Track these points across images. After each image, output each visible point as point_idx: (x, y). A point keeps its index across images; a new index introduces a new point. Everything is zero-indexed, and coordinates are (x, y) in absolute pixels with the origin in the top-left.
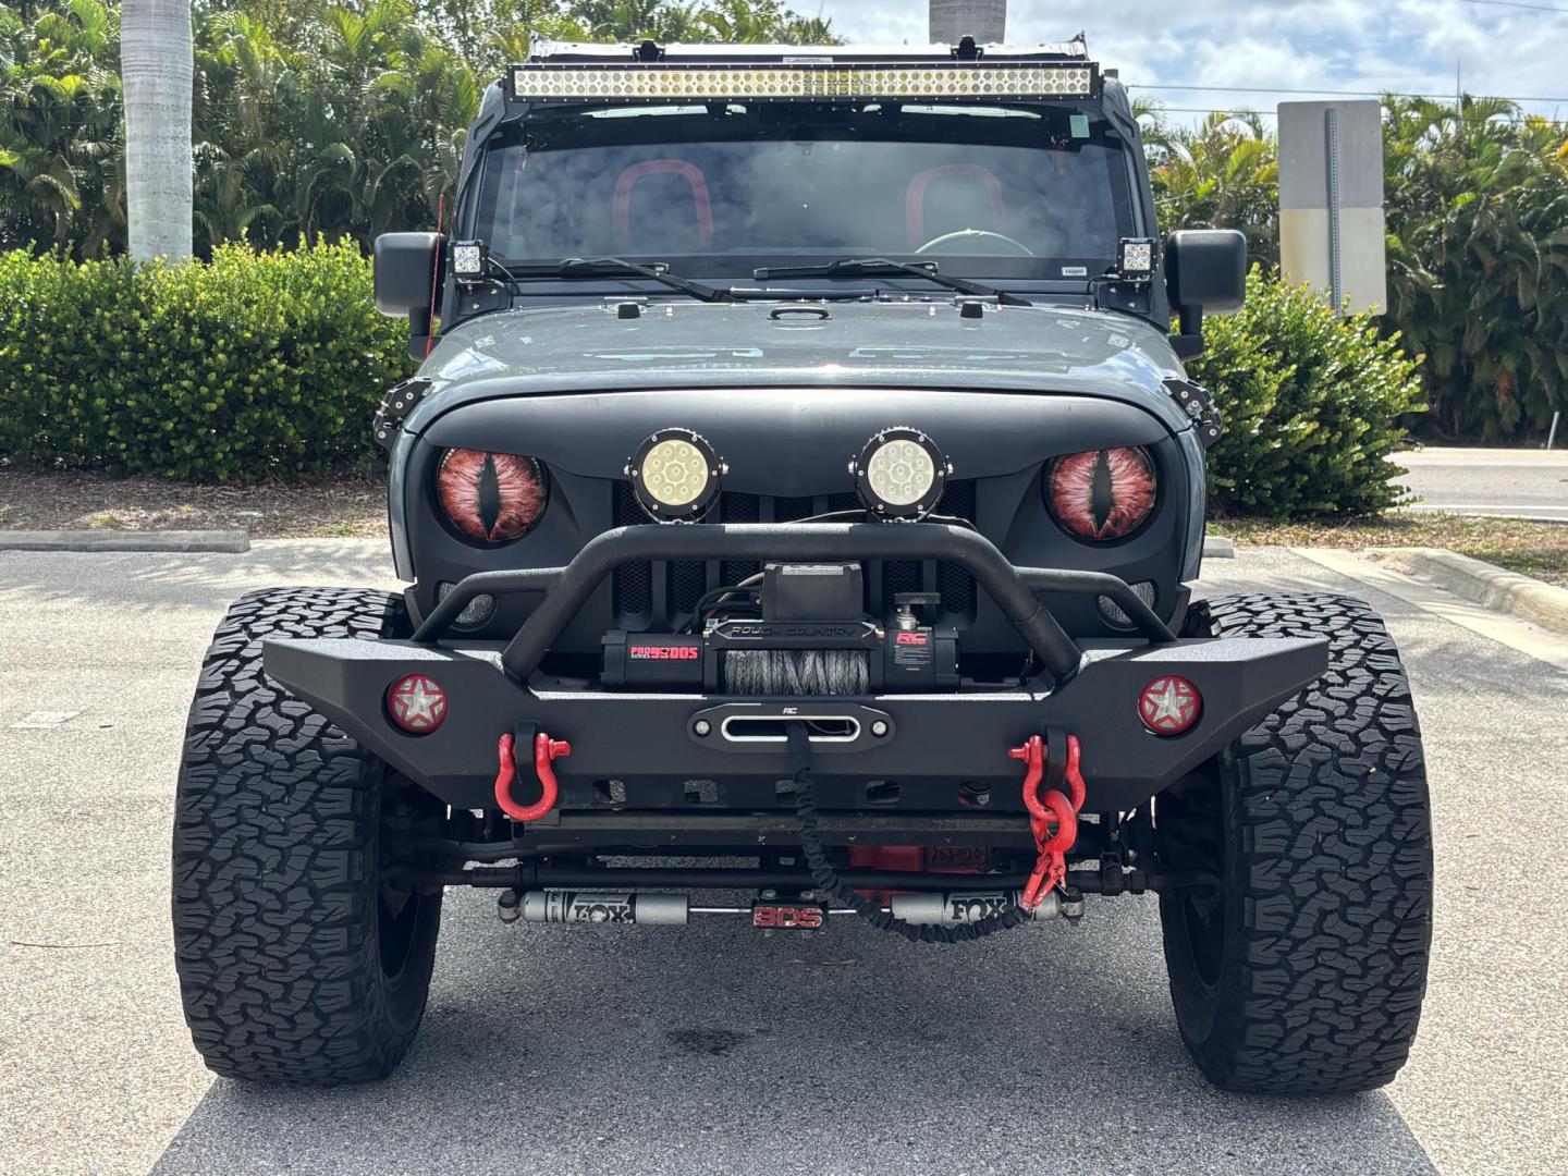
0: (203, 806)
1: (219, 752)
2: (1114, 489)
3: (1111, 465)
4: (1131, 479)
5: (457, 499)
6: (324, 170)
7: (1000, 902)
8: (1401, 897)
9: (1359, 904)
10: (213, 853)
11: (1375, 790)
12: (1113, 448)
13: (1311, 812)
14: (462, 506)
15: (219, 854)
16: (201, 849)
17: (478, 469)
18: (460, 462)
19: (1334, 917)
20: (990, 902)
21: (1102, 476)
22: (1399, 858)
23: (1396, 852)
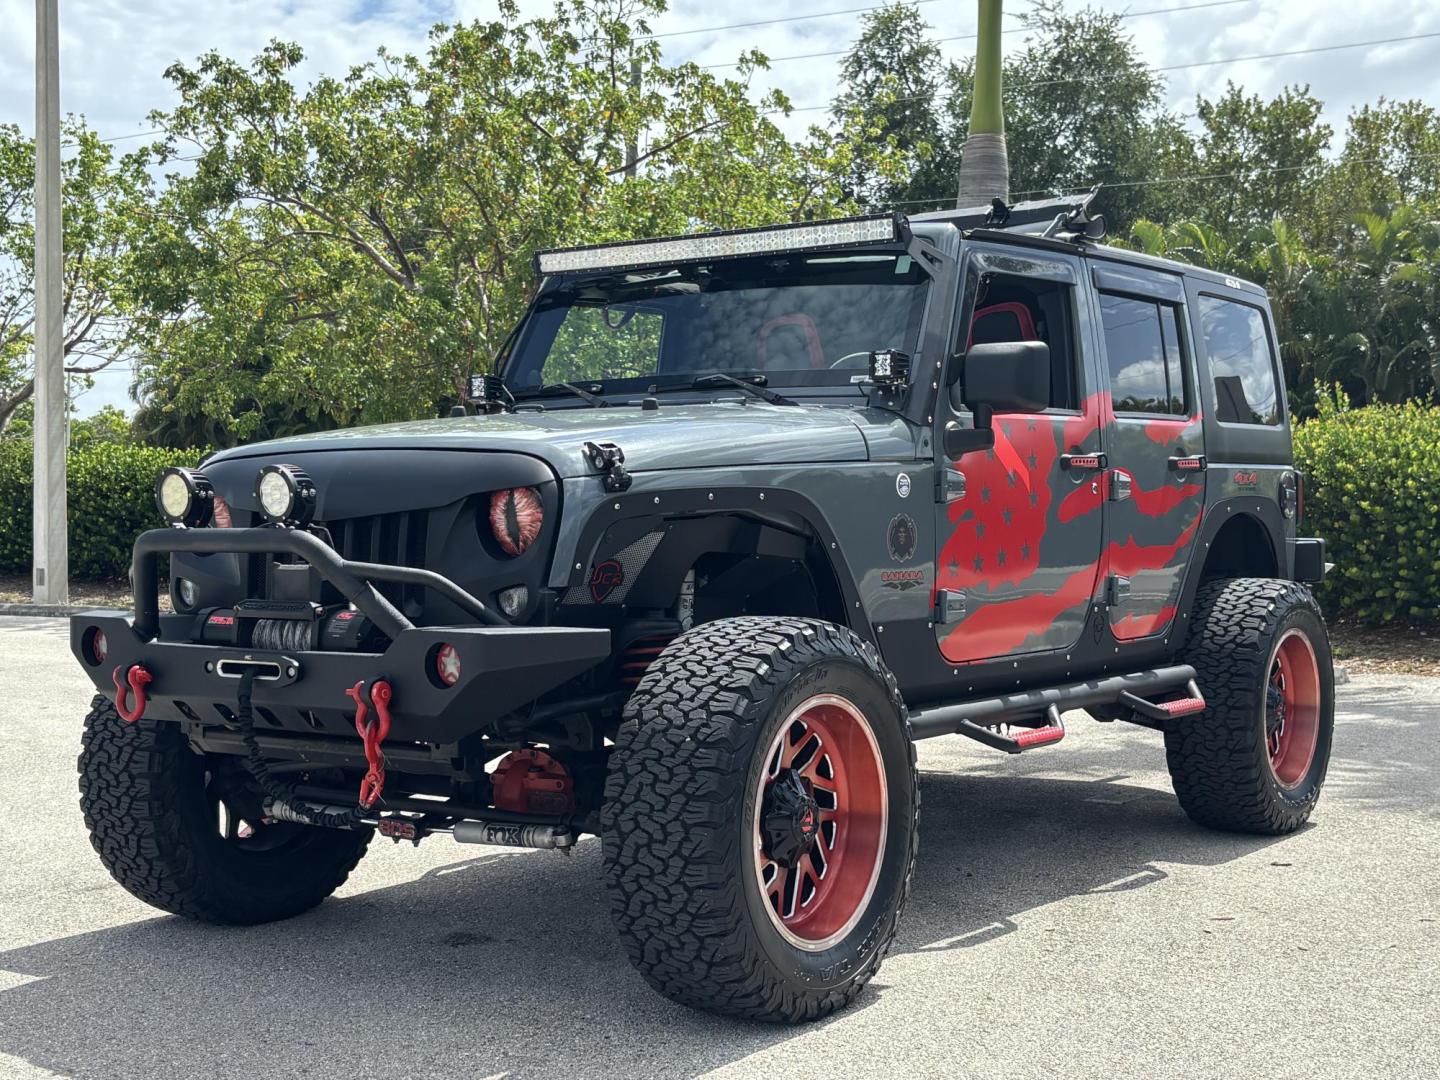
2: (519, 518)
3: (516, 502)
4: (528, 512)
6: (1341, 358)
7: (514, 830)
8: (686, 839)
9: (660, 842)
11: (683, 754)
12: (517, 488)
13: (639, 767)
19: (644, 851)
20: (509, 830)
21: (511, 512)
22: (688, 808)
23: (687, 803)
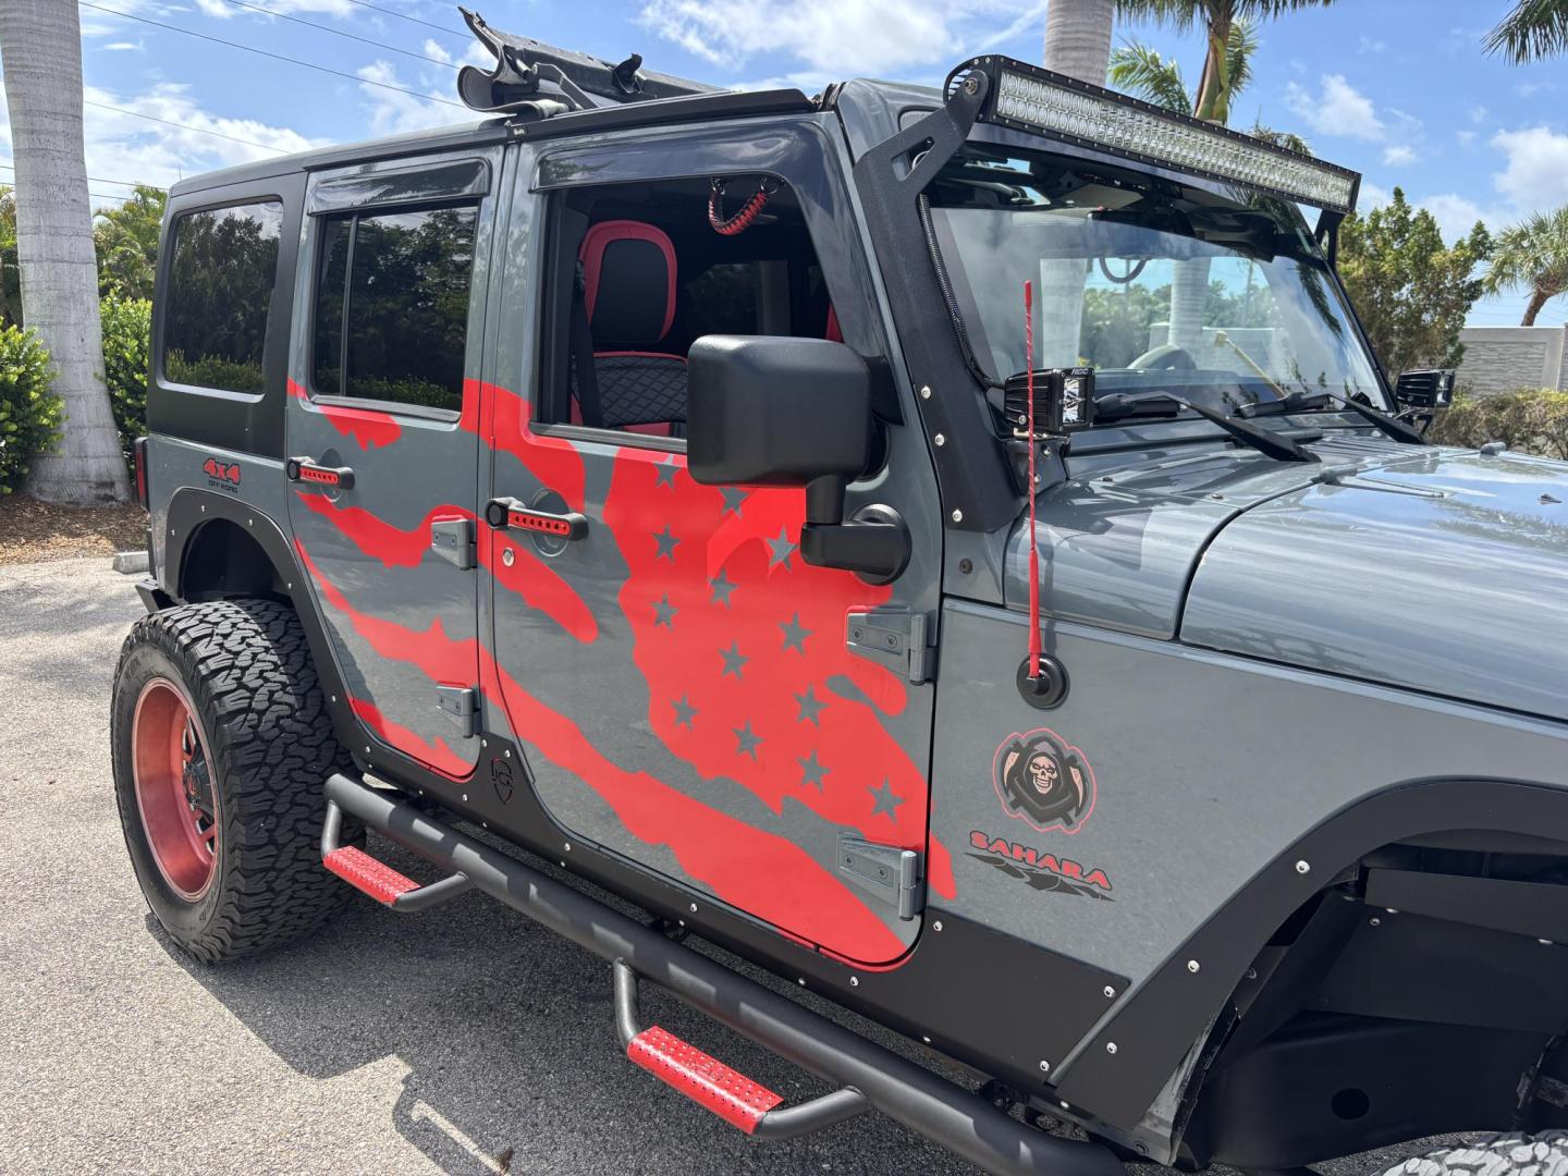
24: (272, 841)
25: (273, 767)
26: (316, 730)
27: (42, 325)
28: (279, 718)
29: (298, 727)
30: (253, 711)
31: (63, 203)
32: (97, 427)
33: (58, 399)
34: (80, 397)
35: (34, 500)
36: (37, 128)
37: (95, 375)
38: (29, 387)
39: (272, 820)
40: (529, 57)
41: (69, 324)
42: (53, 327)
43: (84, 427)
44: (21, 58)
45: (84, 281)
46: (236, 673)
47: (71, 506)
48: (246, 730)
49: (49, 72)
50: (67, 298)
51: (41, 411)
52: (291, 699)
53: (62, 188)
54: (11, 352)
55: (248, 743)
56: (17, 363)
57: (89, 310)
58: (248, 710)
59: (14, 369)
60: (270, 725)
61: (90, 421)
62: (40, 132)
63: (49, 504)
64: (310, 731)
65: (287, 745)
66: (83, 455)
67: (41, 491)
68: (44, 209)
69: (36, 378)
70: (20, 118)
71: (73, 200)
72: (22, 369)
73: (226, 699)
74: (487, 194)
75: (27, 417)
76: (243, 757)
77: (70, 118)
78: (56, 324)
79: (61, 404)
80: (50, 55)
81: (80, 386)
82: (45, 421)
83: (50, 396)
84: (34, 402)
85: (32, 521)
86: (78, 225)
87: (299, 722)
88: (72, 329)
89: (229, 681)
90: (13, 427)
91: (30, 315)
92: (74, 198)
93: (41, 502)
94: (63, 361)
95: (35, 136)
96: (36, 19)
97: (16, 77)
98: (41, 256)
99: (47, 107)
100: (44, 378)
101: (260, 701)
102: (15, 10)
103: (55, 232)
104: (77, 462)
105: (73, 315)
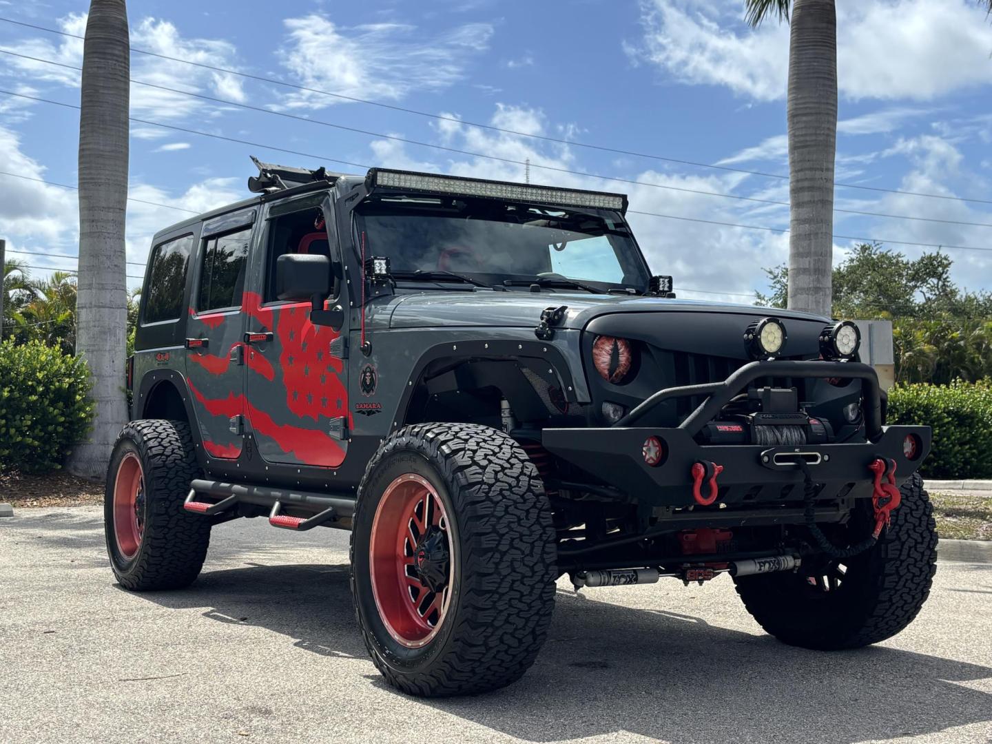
0: (490, 523)
1: (490, 495)
5: (600, 362)
10: (501, 548)
14: (602, 365)
15: (503, 548)
16: (494, 546)
17: (611, 346)
18: (603, 343)
24: (167, 513)
25: (170, 479)
26: (191, 467)
27: (87, 351)
28: (175, 459)
29: (184, 465)
30: (164, 455)
31: (109, 267)
32: (117, 423)
33: (93, 401)
34: (107, 401)
35: (70, 475)
36: (96, 218)
37: (120, 388)
38: (75, 393)
39: (168, 503)
40: (272, 172)
41: (106, 351)
42: (95, 353)
43: (109, 423)
44: (90, 174)
45: (118, 320)
46: (159, 440)
47: (94, 480)
48: (160, 462)
49: (107, 181)
50: (105, 332)
51: (81, 409)
52: (182, 453)
53: (109, 257)
54: (66, 369)
55: (160, 468)
56: (69, 376)
57: (119, 340)
58: (162, 454)
59: (67, 380)
60: (171, 462)
61: (112, 419)
62: (98, 221)
63: (81, 478)
64: (188, 467)
65: (177, 472)
66: (106, 443)
67: (76, 469)
68: (96, 272)
69: (80, 386)
70: (86, 212)
71: (116, 266)
72: (72, 380)
73: (153, 449)
74: (254, 223)
75: (72, 414)
76: (158, 473)
77: (118, 211)
78: (97, 351)
79: (95, 405)
80: (109, 170)
81: (108, 394)
82: (83, 415)
83: (88, 401)
84: (78, 402)
85: (68, 487)
86: (117, 282)
87: (184, 462)
88: (107, 354)
89: (155, 443)
90: (62, 419)
91: (80, 345)
92: (116, 263)
93: (75, 476)
94: (100, 376)
95: (94, 224)
96: (102, 148)
97: (86, 185)
98: (91, 303)
99: (104, 204)
100: (86, 387)
101: (168, 452)
102: (90, 143)
103: (102, 287)
104: (102, 447)
105: (108, 344)
